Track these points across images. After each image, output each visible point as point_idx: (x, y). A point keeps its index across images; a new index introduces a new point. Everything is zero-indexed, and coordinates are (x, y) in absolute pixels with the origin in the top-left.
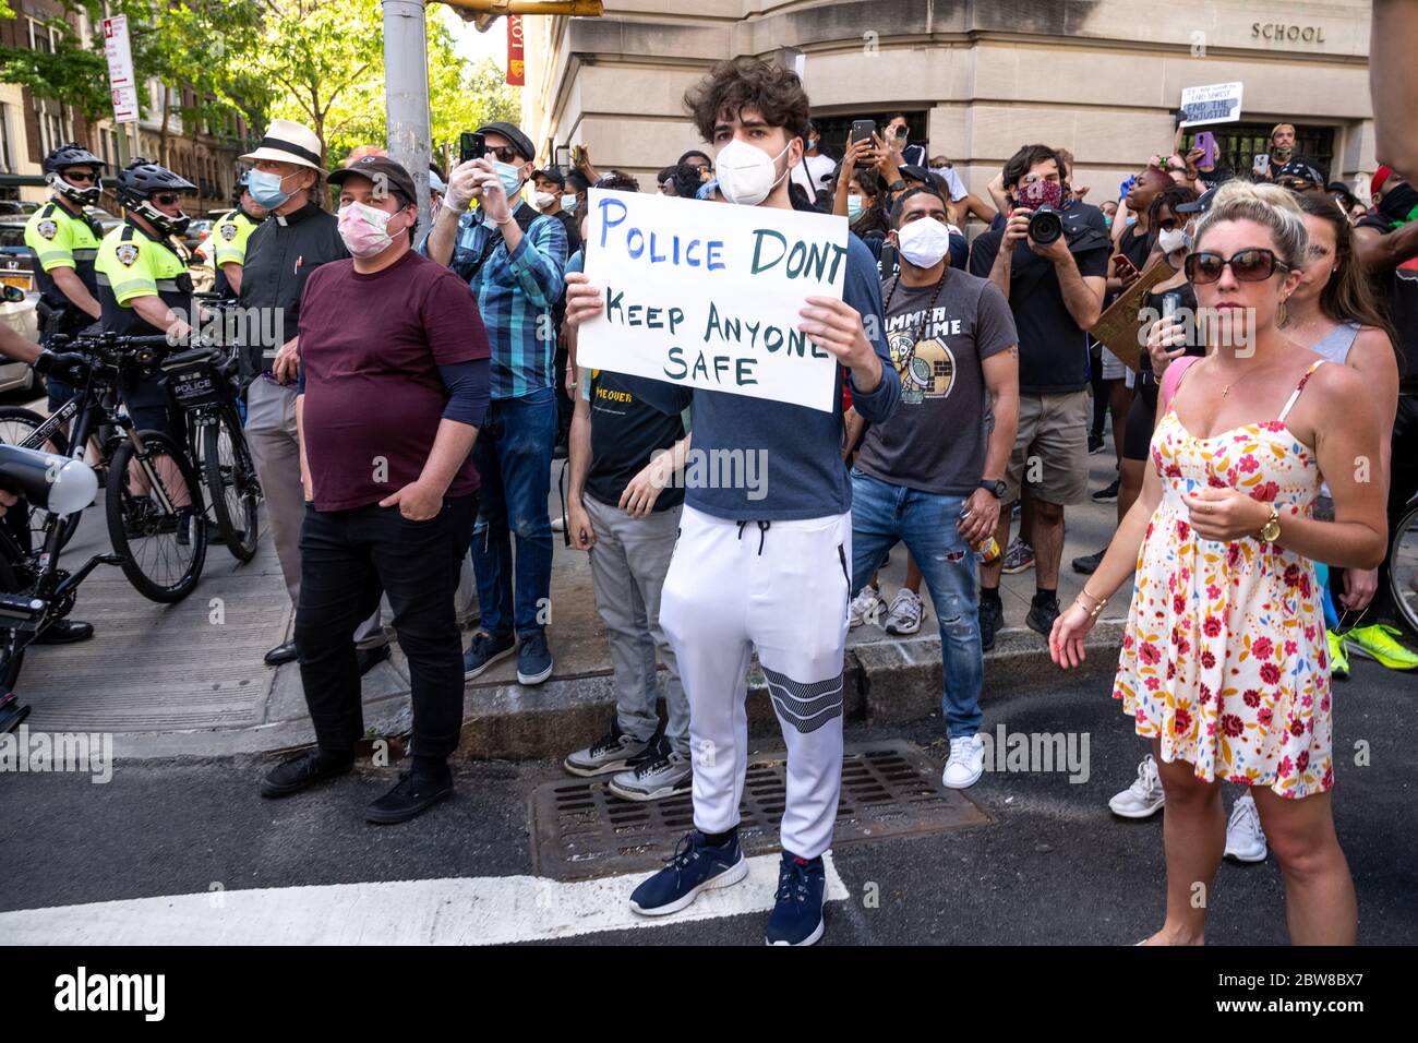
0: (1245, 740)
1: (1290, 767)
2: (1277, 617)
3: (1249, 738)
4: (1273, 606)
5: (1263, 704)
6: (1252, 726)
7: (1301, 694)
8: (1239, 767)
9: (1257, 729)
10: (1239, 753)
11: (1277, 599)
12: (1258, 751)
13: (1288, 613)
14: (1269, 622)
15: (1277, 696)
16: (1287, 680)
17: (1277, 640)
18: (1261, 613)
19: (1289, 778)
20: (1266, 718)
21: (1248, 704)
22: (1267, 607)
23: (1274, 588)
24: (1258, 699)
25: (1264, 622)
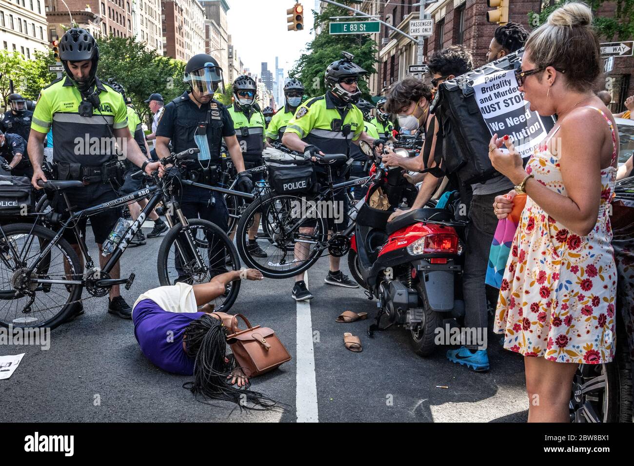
0: (531, 331)
1: (552, 344)
2: (549, 258)
3: (533, 331)
4: (547, 253)
5: (541, 310)
6: (535, 323)
7: (561, 303)
8: (529, 347)
9: (537, 325)
10: (528, 339)
11: (549, 248)
12: (539, 337)
13: (555, 256)
14: (545, 262)
15: (549, 305)
16: (554, 295)
17: (549, 272)
18: (540, 257)
19: (551, 349)
20: (543, 318)
21: (533, 311)
22: (544, 253)
23: (548, 243)
24: (538, 307)
25: (542, 262)
